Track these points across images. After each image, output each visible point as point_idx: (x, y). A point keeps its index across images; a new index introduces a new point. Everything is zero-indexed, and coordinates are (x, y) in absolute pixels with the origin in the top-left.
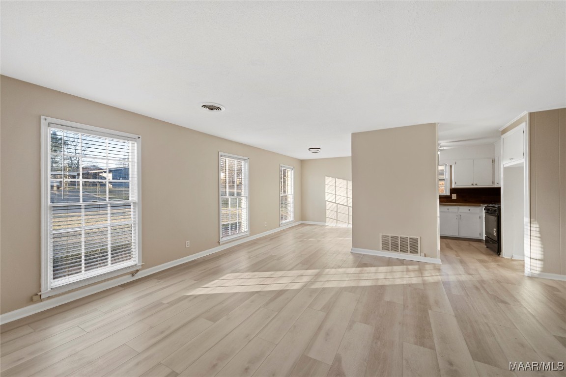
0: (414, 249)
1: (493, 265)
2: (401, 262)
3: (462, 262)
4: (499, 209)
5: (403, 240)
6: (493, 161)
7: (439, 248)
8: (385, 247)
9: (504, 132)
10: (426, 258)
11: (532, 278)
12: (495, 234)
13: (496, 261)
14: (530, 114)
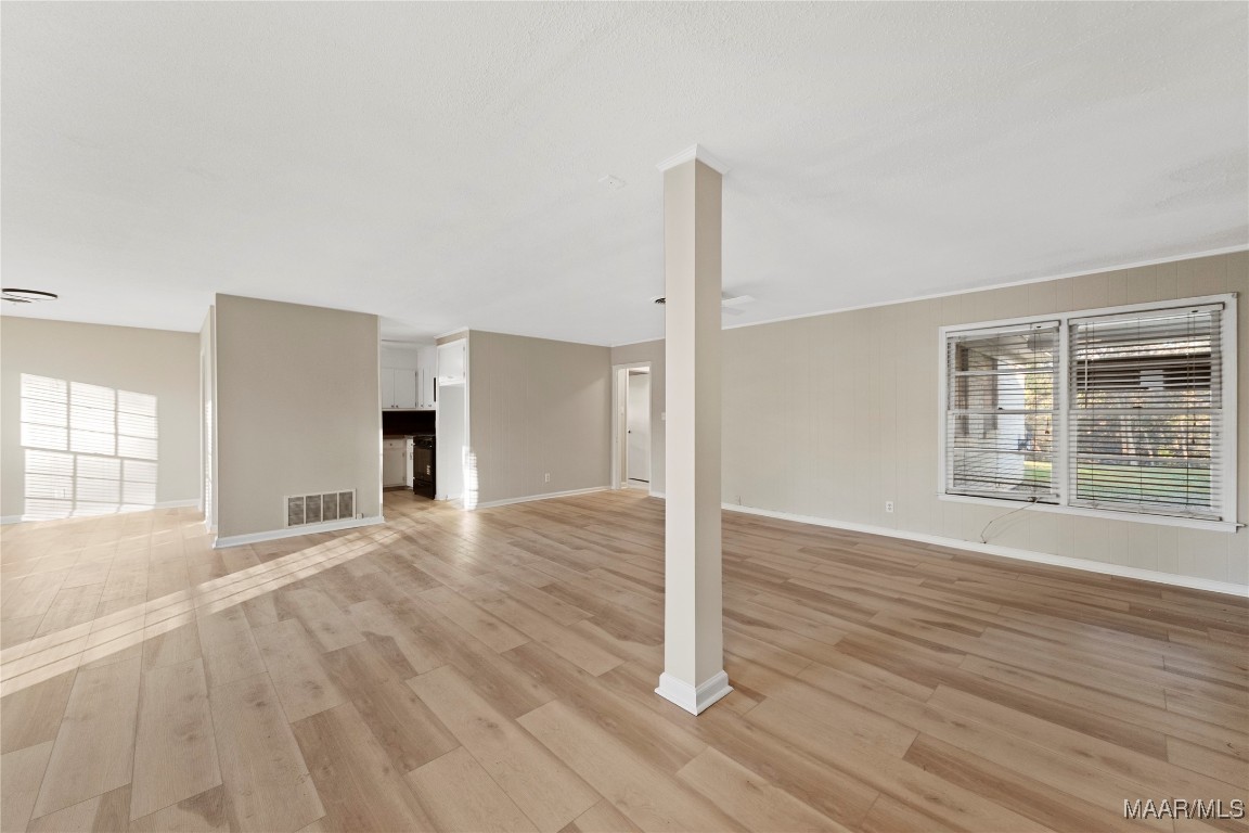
0: (346, 512)
1: (432, 509)
2: (331, 536)
3: (404, 515)
4: (434, 438)
5: (330, 499)
6: (416, 374)
7: (381, 501)
8: (295, 517)
9: (440, 341)
10: (365, 519)
11: (470, 511)
12: (428, 472)
13: (434, 505)
14: (471, 331)
